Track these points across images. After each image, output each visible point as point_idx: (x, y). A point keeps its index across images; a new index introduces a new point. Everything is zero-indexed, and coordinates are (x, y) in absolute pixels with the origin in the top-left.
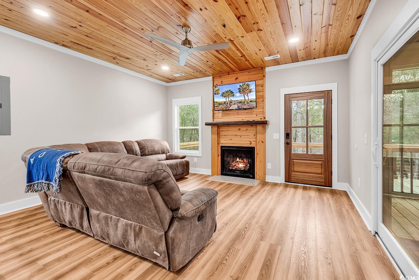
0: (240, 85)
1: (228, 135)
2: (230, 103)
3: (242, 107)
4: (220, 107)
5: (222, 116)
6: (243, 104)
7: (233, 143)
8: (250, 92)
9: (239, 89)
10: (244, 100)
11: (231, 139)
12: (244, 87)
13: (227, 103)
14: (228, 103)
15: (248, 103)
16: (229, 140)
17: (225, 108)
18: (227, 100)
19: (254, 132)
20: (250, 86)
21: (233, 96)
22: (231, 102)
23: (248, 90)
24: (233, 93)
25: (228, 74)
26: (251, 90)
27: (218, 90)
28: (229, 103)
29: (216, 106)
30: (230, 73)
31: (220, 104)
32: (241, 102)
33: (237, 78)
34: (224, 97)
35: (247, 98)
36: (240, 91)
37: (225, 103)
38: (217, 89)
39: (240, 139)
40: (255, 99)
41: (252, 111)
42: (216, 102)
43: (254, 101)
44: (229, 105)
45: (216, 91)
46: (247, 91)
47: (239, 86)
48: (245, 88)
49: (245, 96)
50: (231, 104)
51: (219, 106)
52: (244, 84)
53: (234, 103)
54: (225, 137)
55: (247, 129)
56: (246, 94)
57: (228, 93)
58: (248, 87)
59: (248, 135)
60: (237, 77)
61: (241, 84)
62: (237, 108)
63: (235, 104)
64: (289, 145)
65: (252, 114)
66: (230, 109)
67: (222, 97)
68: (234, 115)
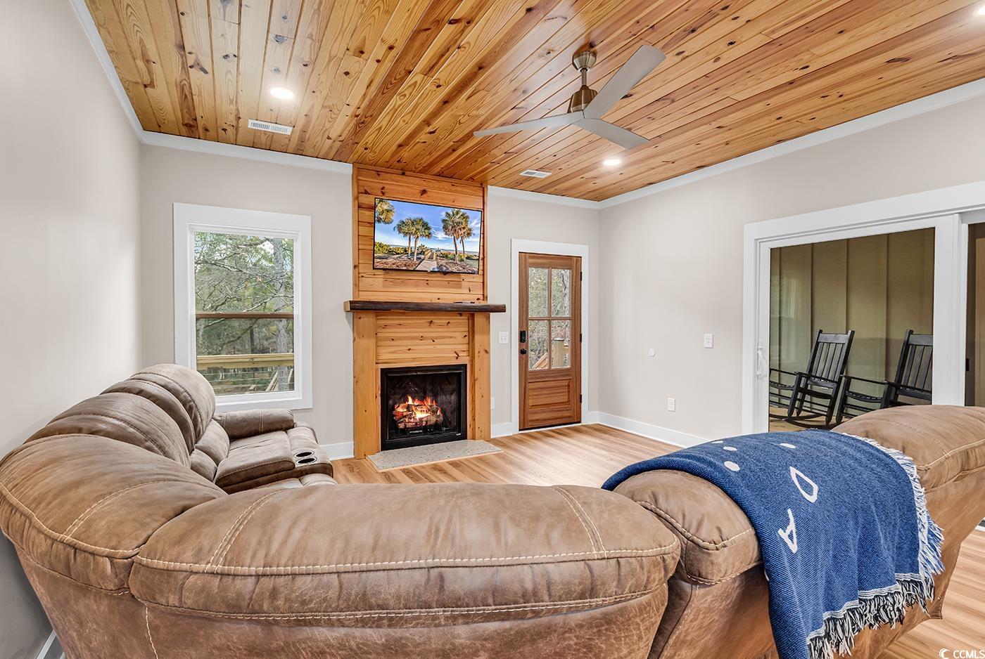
0: (447, 213)
1: (400, 339)
2: (420, 254)
3: (447, 269)
4: (390, 260)
5: (384, 286)
6: (450, 261)
7: (414, 359)
8: (469, 234)
9: (444, 221)
10: (455, 252)
11: (409, 349)
12: (457, 219)
13: (412, 254)
14: (414, 253)
15: (462, 260)
16: (404, 352)
17: (405, 265)
18: (412, 245)
19: (463, 329)
20: (470, 220)
21: (429, 236)
22: (422, 253)
23: (464, 228)
24: (428, 228)
25: (403, 174)
26: (470, 230)
27: (388, 211)
28: (418, 254)
29: (380, 258)
30: (407, 173)
31: (391, 252)
32: (446, 257)
33: (424, 192)
34: (405, 234)
35: (460, 248)
36: (445, 228)
37: (406, 251)
38: (386, 207)
39: (432, 347)
40: (477, 254)
41: (459, 280)
42: (380, 245)
43: (475, 258)
44: (418, 259)
45: (383, 212)
46: (462, 232)
47: (444, 214)
48: (458, 223)
49: (458, 242)
50: (422, 256)
51: (386, 258)
52: (457, 213)
53: (429, 255)
54: (392, 343)
55: (448, 323)
56: (460, 238)
57: (417, 226)
58: (466, 222)
59: (451, 337)
60: (425, 188)
61: (450, 211)
62: (436, 270)
63: (431, 258)
64: (524, 356)
65: (460, 287)
66: (417, 269)
67: (400, 232)
68: (417, 286)
